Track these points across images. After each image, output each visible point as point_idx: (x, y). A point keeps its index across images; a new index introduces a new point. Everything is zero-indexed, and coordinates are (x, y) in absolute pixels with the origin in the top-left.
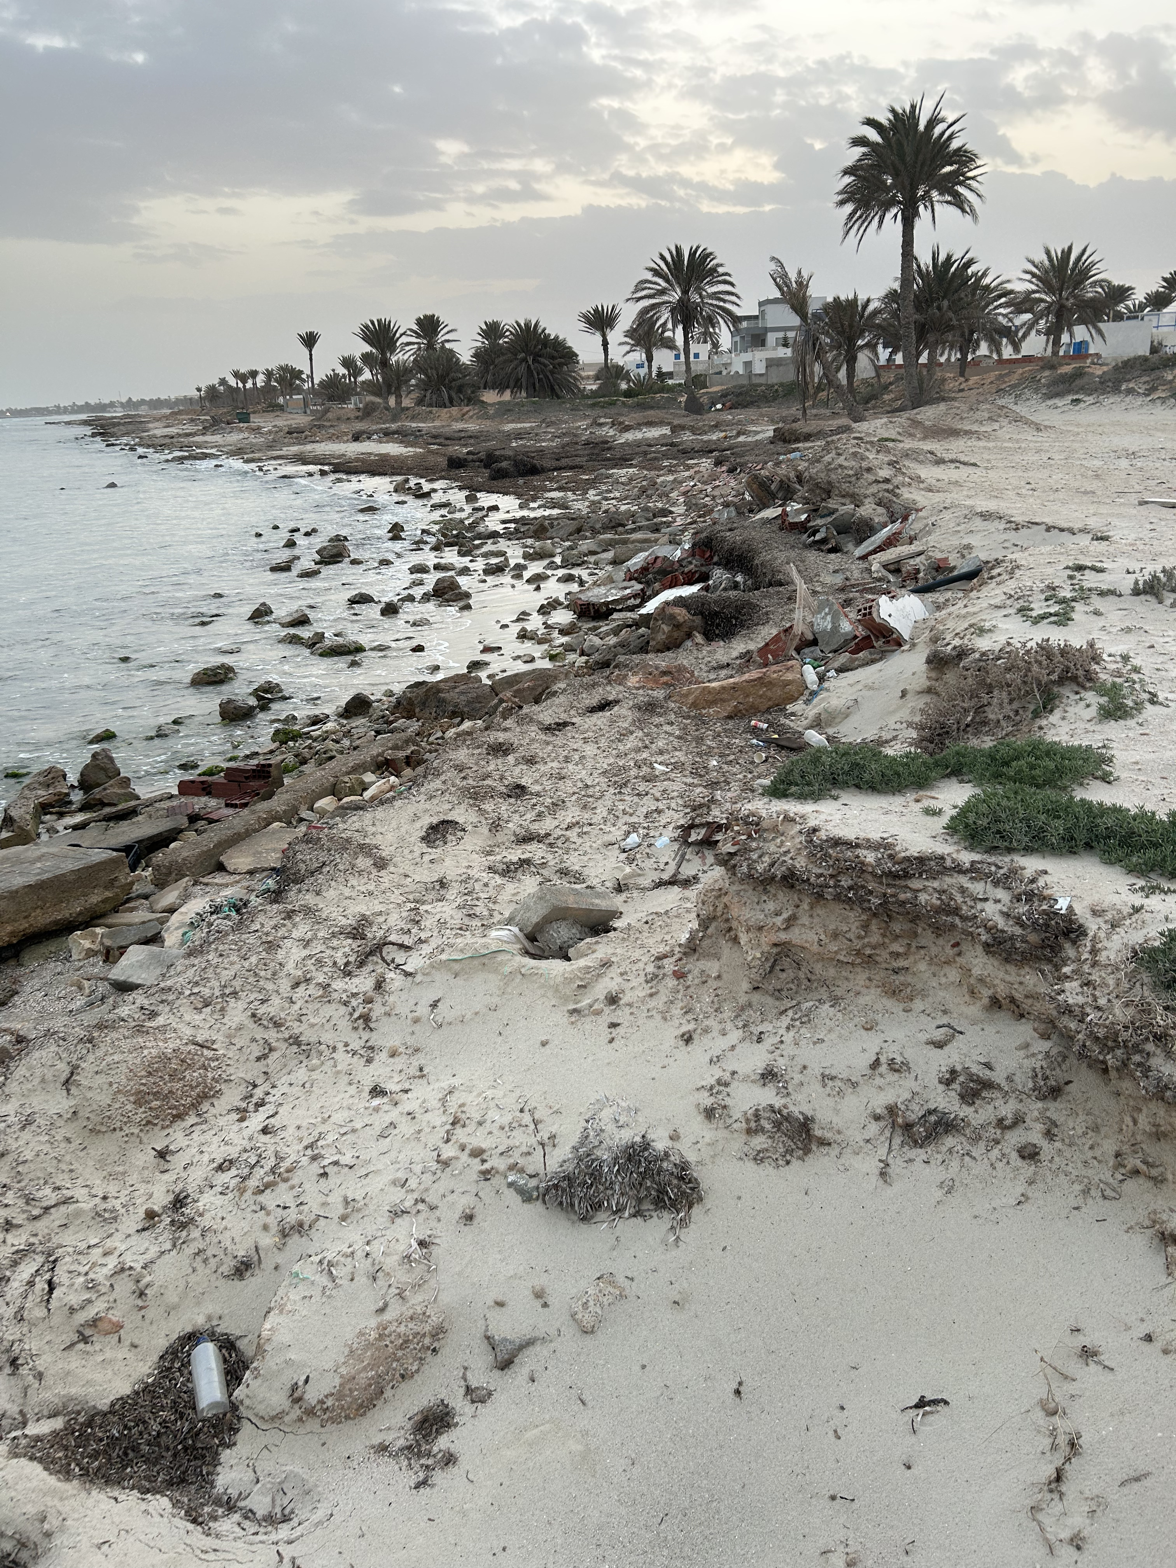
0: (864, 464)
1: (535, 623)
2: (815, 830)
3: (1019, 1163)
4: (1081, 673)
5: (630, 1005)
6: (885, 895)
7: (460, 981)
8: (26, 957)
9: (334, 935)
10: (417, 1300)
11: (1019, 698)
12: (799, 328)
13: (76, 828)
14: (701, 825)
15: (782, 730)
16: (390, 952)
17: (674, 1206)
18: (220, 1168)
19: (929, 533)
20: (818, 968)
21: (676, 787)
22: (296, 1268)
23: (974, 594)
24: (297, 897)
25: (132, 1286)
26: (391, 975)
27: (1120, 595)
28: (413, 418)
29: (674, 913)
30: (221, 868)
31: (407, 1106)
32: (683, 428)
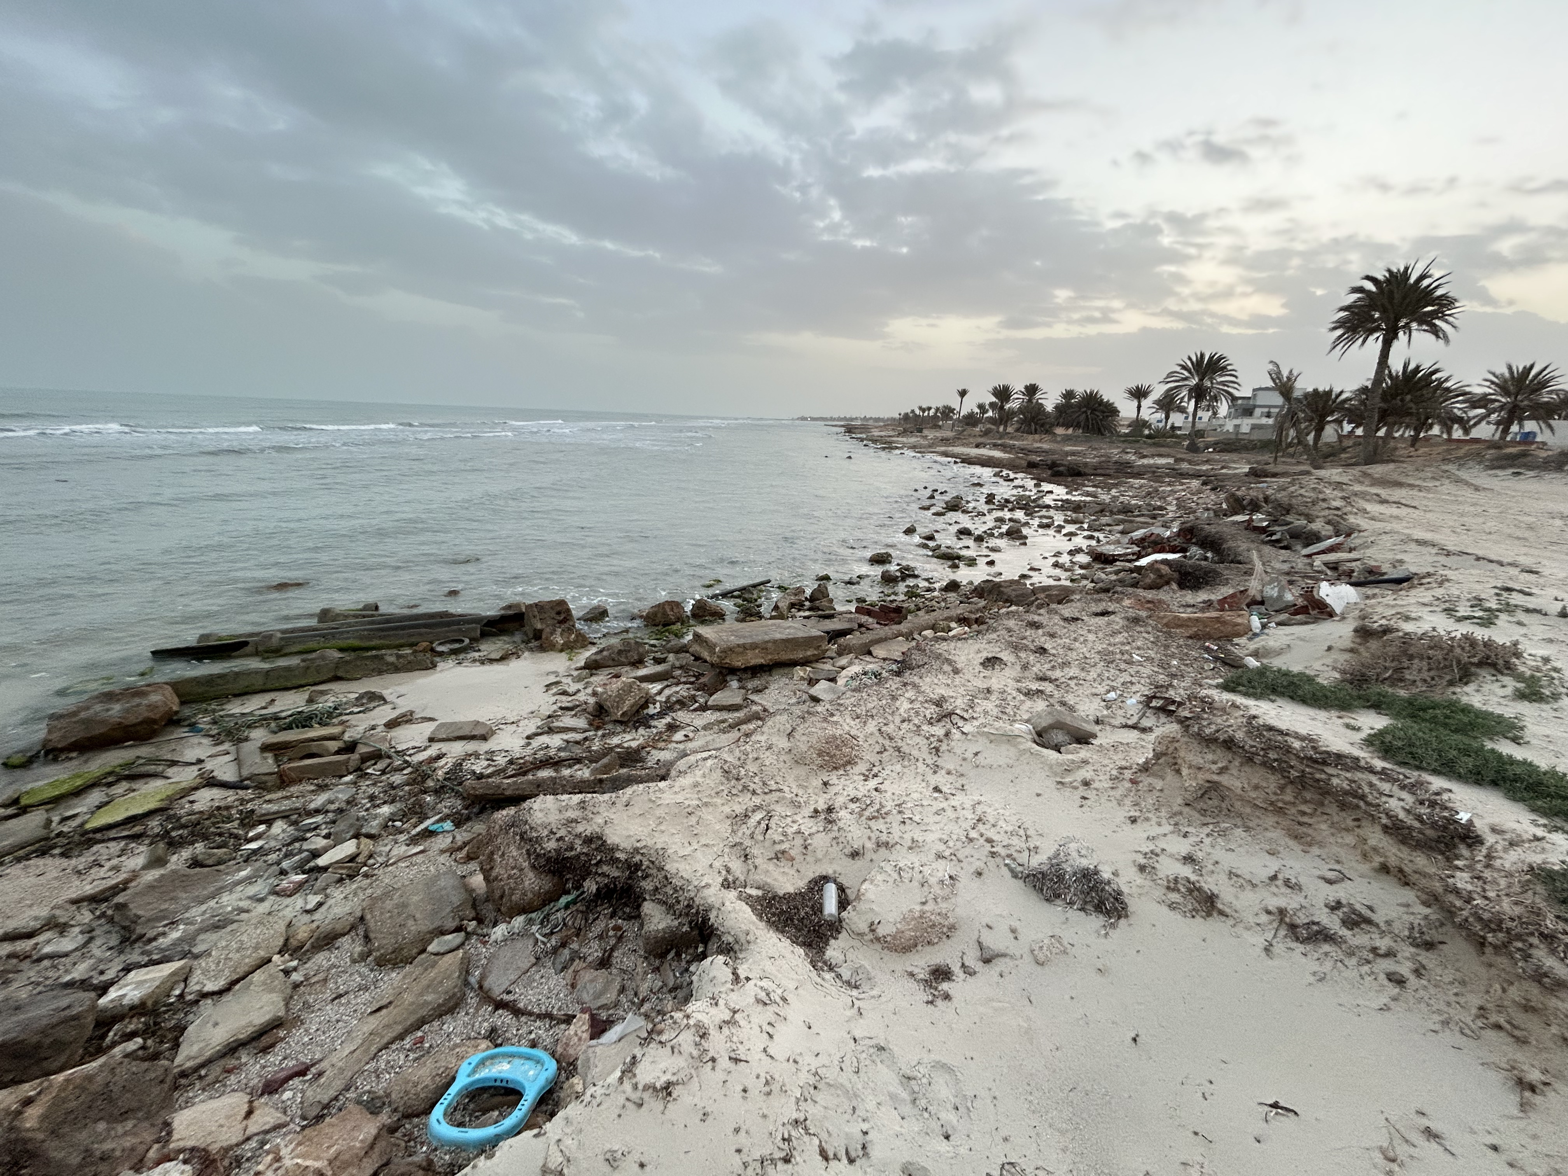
0: (1321, 496)
1: (1065, 559)
2: (1255, 717)
3: (1386, 982)
4: (1501, 662)
5: (1097, 790)
6: (1303, 771)
7: (993, 746)
8: (774, 672)
9: (926, 701)
10: (944, 906)
11: (1438, 669)
12: (1282, 407)
13: (805, 617)
14: (1161, 698)
15: (1228, 653)
16: (955, 719)
17: (1108, 913)
18: (852, 800)
19: (1368, 547)
20: (1238, 804)
21: (1146, 671)
22: (883, 864)
23: (1403, 593)
24: (908, 676)
25: (802, 842)
26: (954, 731)
27: (1546, 614)
28: (1012, 438)
29: (1133, 745)
30: (870, 653)
31: (953, 803)
32: (1183, 460)
